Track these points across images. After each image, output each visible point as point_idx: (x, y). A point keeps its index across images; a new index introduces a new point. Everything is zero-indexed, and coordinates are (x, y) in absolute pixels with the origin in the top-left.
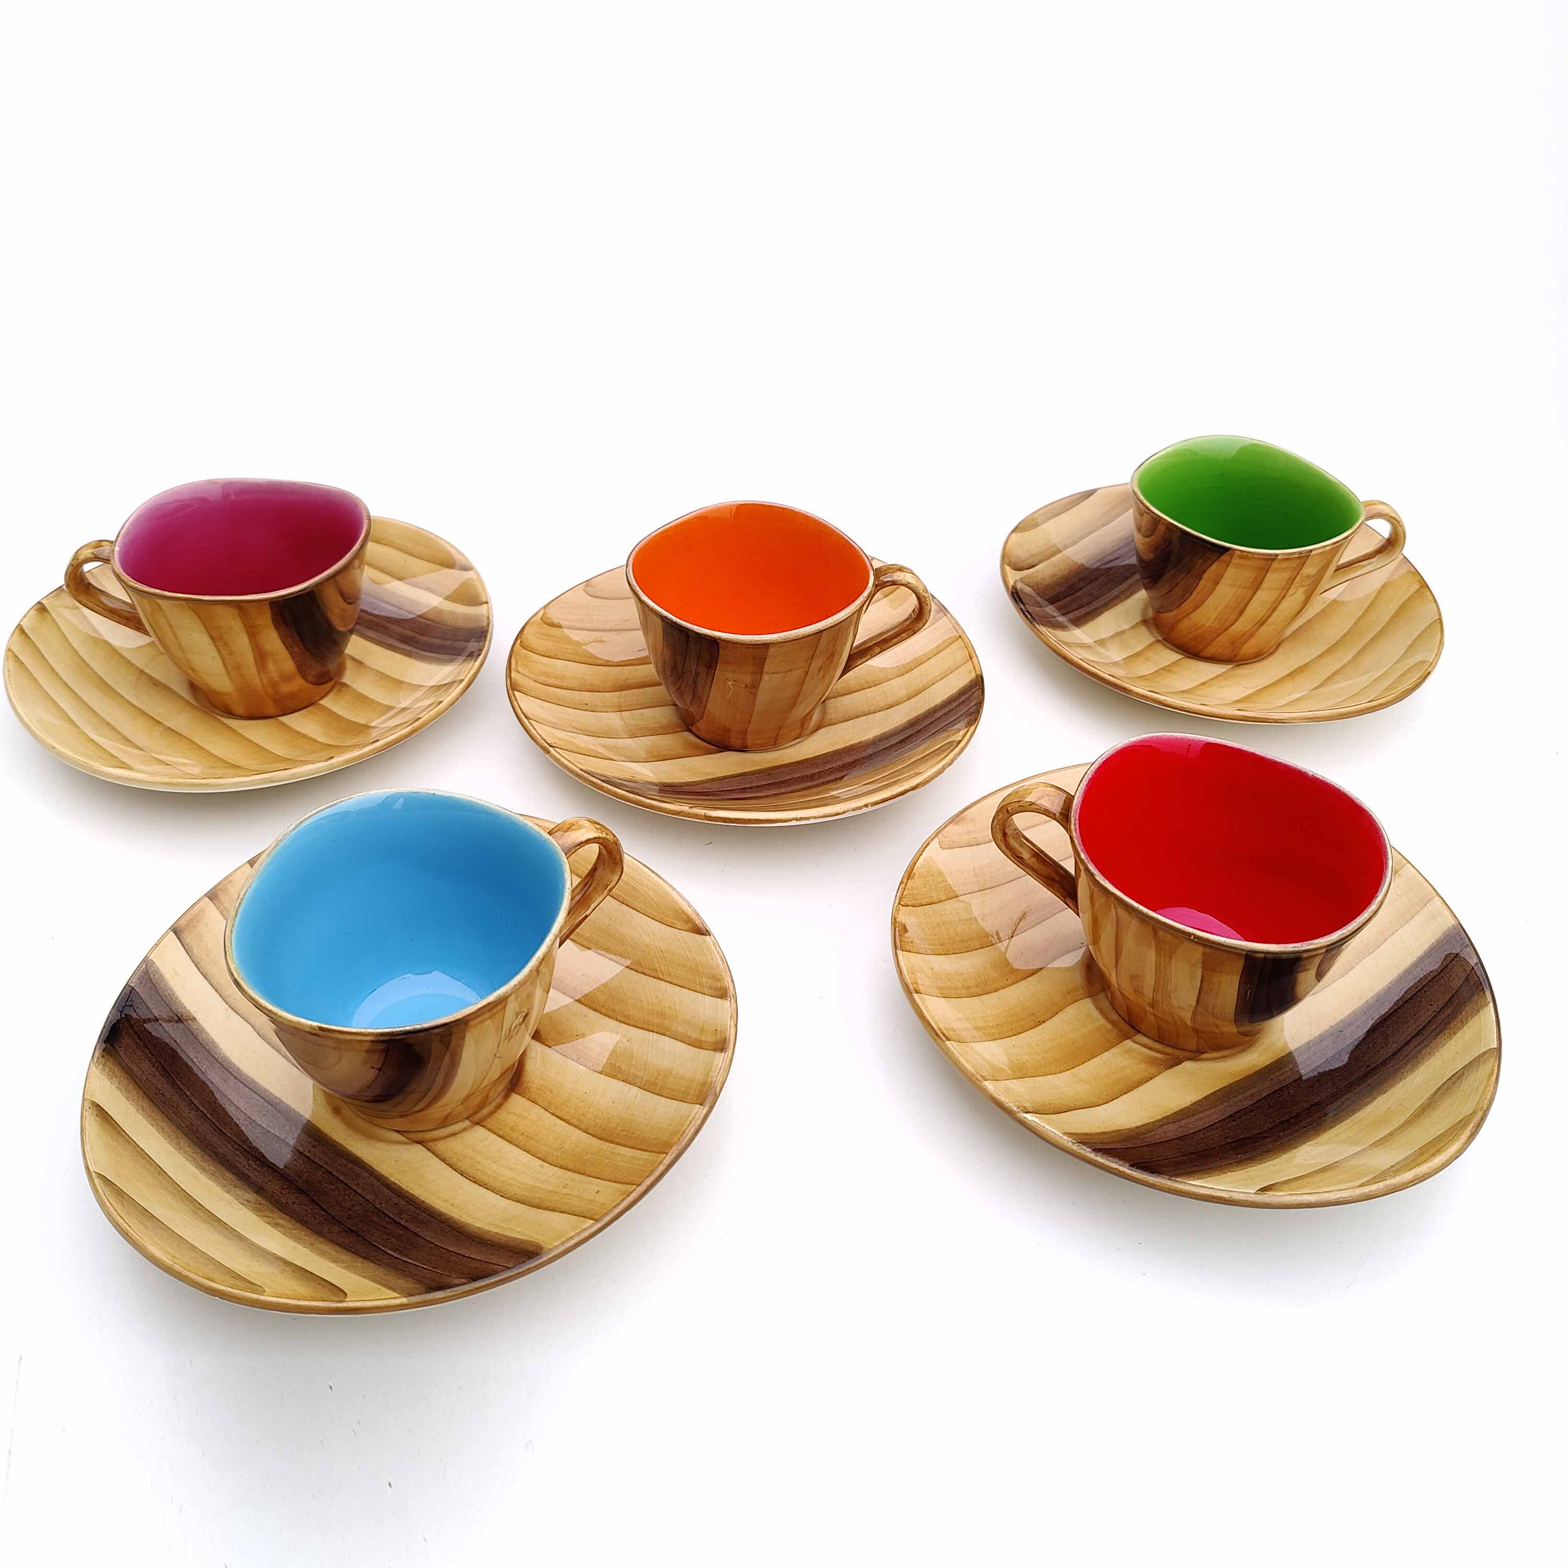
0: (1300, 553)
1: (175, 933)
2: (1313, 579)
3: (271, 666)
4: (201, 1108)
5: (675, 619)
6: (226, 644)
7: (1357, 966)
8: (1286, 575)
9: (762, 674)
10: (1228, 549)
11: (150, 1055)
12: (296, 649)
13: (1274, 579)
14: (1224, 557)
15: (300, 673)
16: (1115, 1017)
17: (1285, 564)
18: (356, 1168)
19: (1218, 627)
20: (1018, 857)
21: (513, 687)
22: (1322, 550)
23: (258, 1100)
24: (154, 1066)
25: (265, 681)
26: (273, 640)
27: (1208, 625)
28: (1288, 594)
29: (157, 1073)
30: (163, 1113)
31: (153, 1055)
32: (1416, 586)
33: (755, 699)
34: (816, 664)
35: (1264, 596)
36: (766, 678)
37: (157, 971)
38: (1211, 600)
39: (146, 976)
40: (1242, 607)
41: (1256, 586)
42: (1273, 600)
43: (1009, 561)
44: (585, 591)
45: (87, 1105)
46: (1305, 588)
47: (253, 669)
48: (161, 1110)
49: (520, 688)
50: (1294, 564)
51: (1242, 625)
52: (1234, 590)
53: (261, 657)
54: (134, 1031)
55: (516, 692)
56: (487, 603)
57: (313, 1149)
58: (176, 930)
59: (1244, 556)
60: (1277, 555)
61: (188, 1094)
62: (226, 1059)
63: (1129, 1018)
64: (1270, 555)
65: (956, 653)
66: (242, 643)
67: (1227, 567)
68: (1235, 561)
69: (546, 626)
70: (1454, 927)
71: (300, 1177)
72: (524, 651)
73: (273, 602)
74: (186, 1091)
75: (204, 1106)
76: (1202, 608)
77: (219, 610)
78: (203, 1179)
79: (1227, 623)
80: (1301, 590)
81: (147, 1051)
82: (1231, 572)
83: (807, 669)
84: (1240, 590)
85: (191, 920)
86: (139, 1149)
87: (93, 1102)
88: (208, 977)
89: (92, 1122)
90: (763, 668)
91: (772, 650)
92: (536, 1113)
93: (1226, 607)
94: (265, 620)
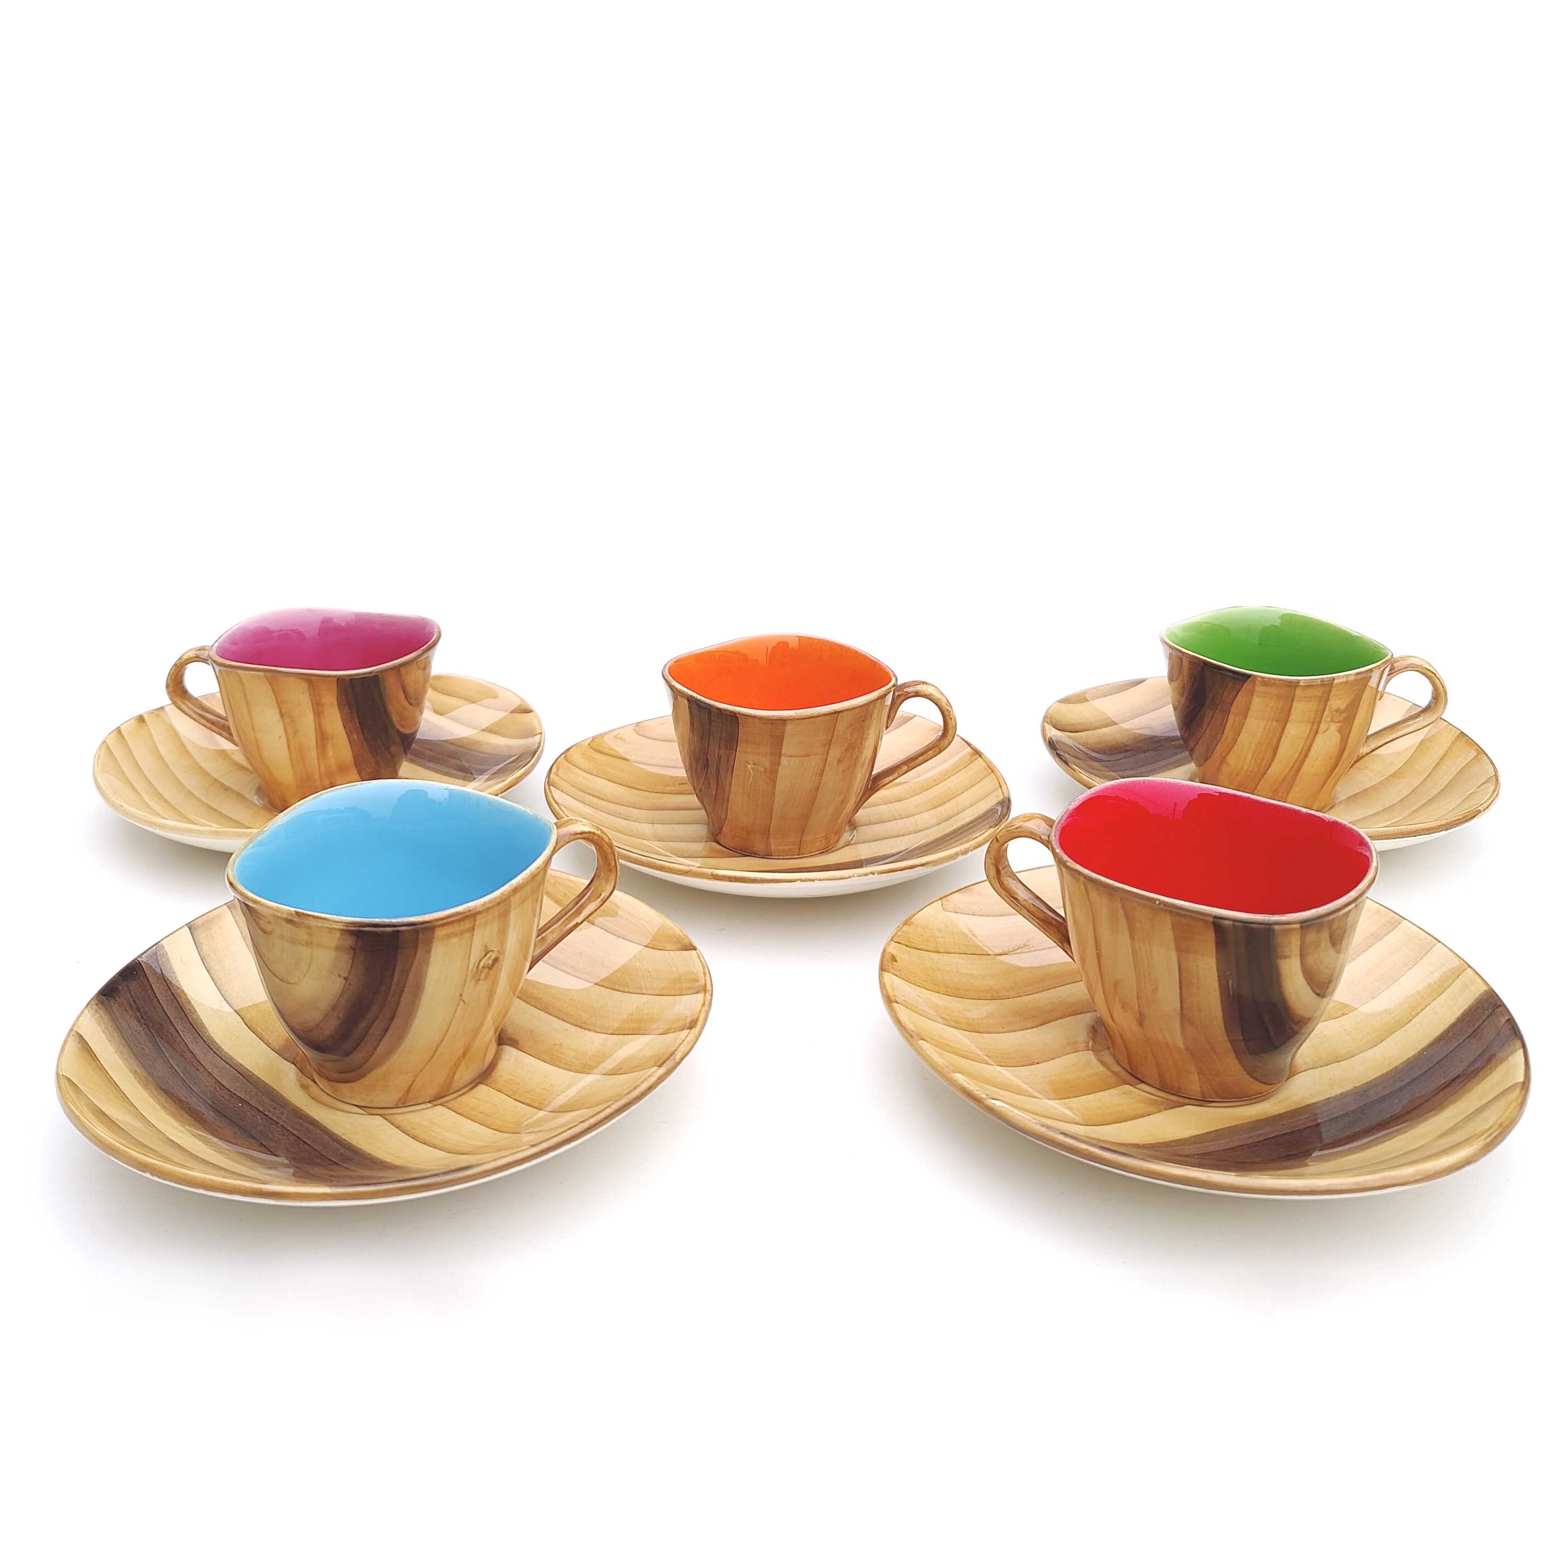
0: (1323, 680)
1: (190, 929)
2: (1344, 715)
3: (330, 752)
4: (176, 1068)
5: (699, 697)
6: (293, 722)
7: (1388, 1039)
8: (1313, 706)
9: (780, 756)
10: (1249, 676)
11: (140, 1018)
12: (355, 737)
13: (1301, 709)
14: (1247, 686)
15: (356, 766)
16: (1117, 1069)
17: (1309, 692)
18: (310, 1127)
19: (1256, 770)
20: (1012, 897)
21: (549, 783)
22: (1344, 680)
23: (232, 1071)
24: (141, 1026)
25: (323, 768)
26: (335, 722)
27: (1246, 768)
28: (1320, 731)
29: (142, 1033)
30: (140, 1062)
31: (143, 1018)
32: (1473, 754)
33: (774, 786)
34: (835, 753)
35: (1295, 731)
36: (784, 761)
37: (165, 955)
38: (1243, 738)
39: (153, 957)
40: (1275, 742)
41: (1284, 719)
42: (1306, 735)
43: (1050, 720)
44: (634, 730)
45: (73, 1033)
46: (1339, 724)
47: (313, 753)
48: (138, 1060)
49: (554, 785)
50: (1318, 692)
51: (1278, 768)
52: (1262, 723)
53: (323, 738)
54: (131, 995)
55: (551, 787)
56: (541, 733)
57: (274, 1110)
58: (191, 926)
59: (1266, 683)
60: (1299, 682)
61: (167, 1055)
62: (210, 1037)
63: (1130, 1064)
64: (1291, 682)
65: (989, 783)
66: (307, 723)
67: (1252, 696)
68: (1259, 689)
69: (593, 751)
70: (1486, 992)
71: (255, 1128)
72: (567, 763)
73: (340, 679)
74: (165, 1053)
75: (179, 1067)
76: (1236, 747)
77: (292, 681)
78: (163, 1114)
79: (1265, 762)
80: (1334, 727)
81: (138, 1014)
82: (1257, 703)
83: (825, 756)
84: (1269, 723)
85: (208, 922)
86: (108, 1076)
87: (77, 1033)
88: (211, 971)
89: (73, 1044)
90: (781, 749)
91: (789, 728)
92: (498, 1098)
93: (1259, 744)
94: (330, 699)
